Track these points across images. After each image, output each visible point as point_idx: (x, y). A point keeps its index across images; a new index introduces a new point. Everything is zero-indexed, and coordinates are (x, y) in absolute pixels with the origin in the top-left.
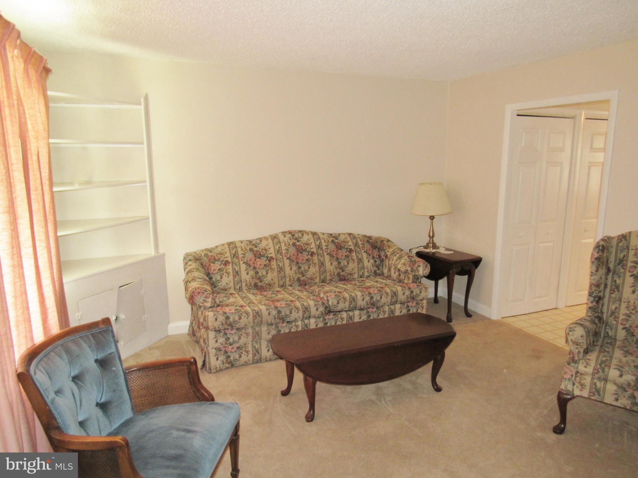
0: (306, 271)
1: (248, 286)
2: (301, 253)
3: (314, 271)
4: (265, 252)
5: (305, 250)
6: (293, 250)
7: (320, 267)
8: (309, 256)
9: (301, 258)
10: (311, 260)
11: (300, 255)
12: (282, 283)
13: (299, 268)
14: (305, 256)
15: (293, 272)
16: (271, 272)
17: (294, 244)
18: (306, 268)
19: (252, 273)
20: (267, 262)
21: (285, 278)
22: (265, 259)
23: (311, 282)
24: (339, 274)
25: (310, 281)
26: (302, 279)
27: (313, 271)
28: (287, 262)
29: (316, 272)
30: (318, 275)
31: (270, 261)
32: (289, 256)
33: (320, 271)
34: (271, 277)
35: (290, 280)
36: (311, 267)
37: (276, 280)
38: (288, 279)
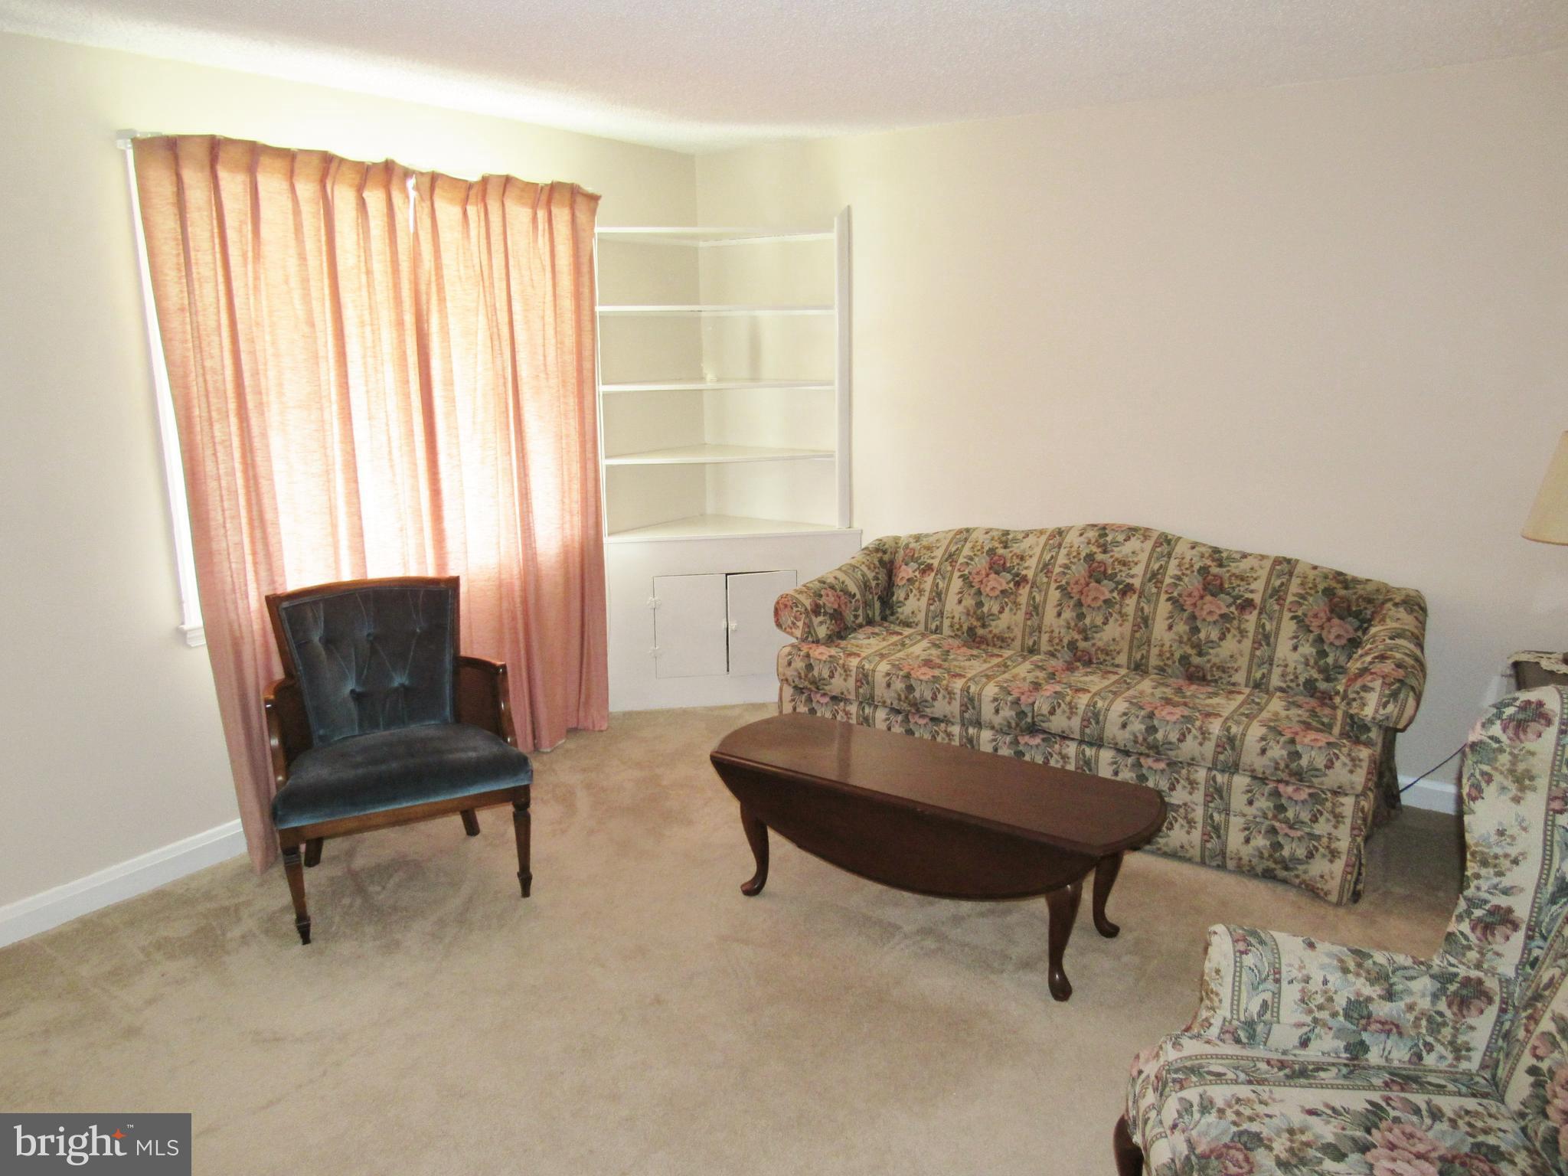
0: (1097, 629)
1: (955, 628)
2: (1098, 582)
3: (1117, 636)
4: (1016, 561)
5: (1112, 577)
6: (1080, 570)
7: (1136, 628)
8: (1115, 594)
9: (1092, 595)
10: (1116, 603)
11: (1093, 584)
12: (1031, 643)
13: (1081, 616)
14: (1106, 590)
15: (1062, 622)
16: (1011, 610)
17: (1090, 557)
18: (1099, 621)
19: (969, 602)
20: (1012, 585)
21: (1040, 632)
22: (1009, 577)
23: (1105, 660)
24: (1184, 659)
25: (1102, 657)
26: (1082, 645)
27: (1114, 632)
28: (1054, 595)
29: (1123, 639)
30: (1125, 646)
31: (1017, 584)
32: (1063, 583)
33: (1133, 637)
34: (1009, 620)
35: (1050, 641)
36: (1111, 621)
37: (1018, 632)
38: (1045, 637)
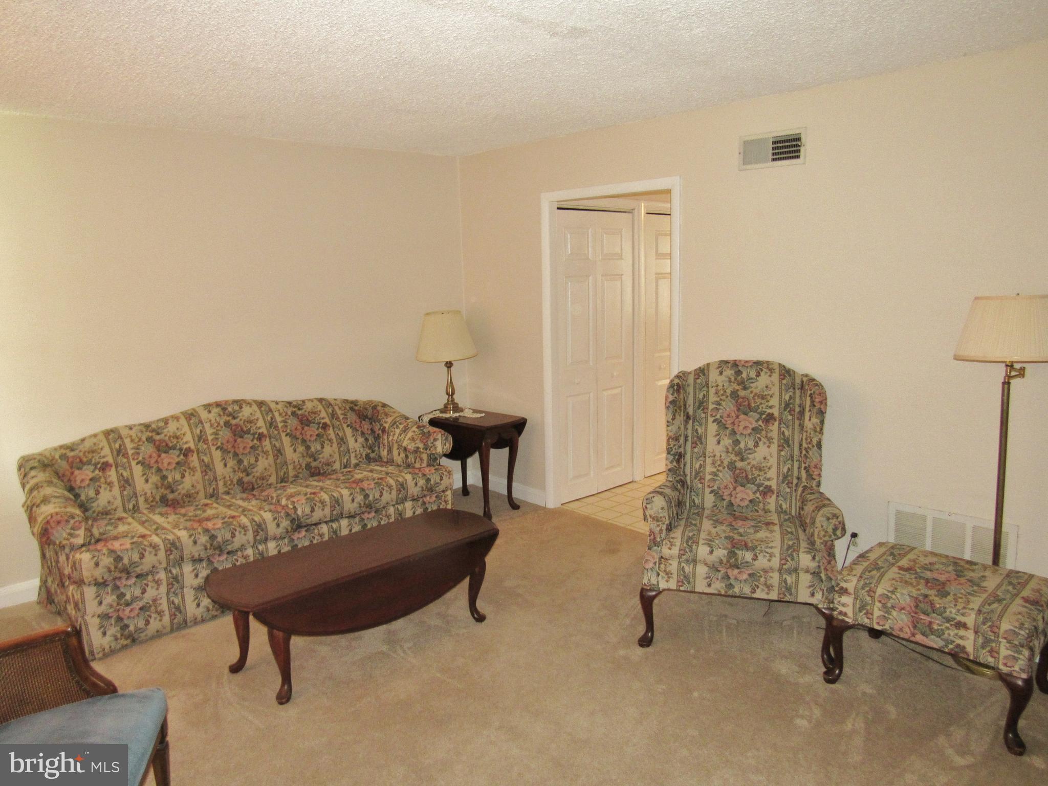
0: (252, 466)
1: (149, 501)
2: (242, 437)
3: (267, 466)
4: (175, 441)
5: (248, 432)
6: (225, 434)
7: (276, 457)
8: (255, 441)
9: (242, 446)
10: (258, 447)
11: (239, 440)
12: (211, 491)
13: (240, 462)
14: (248, 441)
15: (228, 469)
16: (190, 473)
17: (227, 424)
18: (252, 461)
19: (154, 479)
20: (182, 457)
21: (216, 481)
22: (177, 452)
23: (263, 484)
24: (308, 466)
25: (260, 482)
26: (246, 479)
27: (264, 464)
28: (217, 455)
29: (270, 466)
30: (273, 470)
31: (185, 455)
32: (219, 444)
33: (276, 464)
34: (190, 482)
35: (225, 484)
36: (260, 458)
37: (200, 487)
38: (221, 483)
